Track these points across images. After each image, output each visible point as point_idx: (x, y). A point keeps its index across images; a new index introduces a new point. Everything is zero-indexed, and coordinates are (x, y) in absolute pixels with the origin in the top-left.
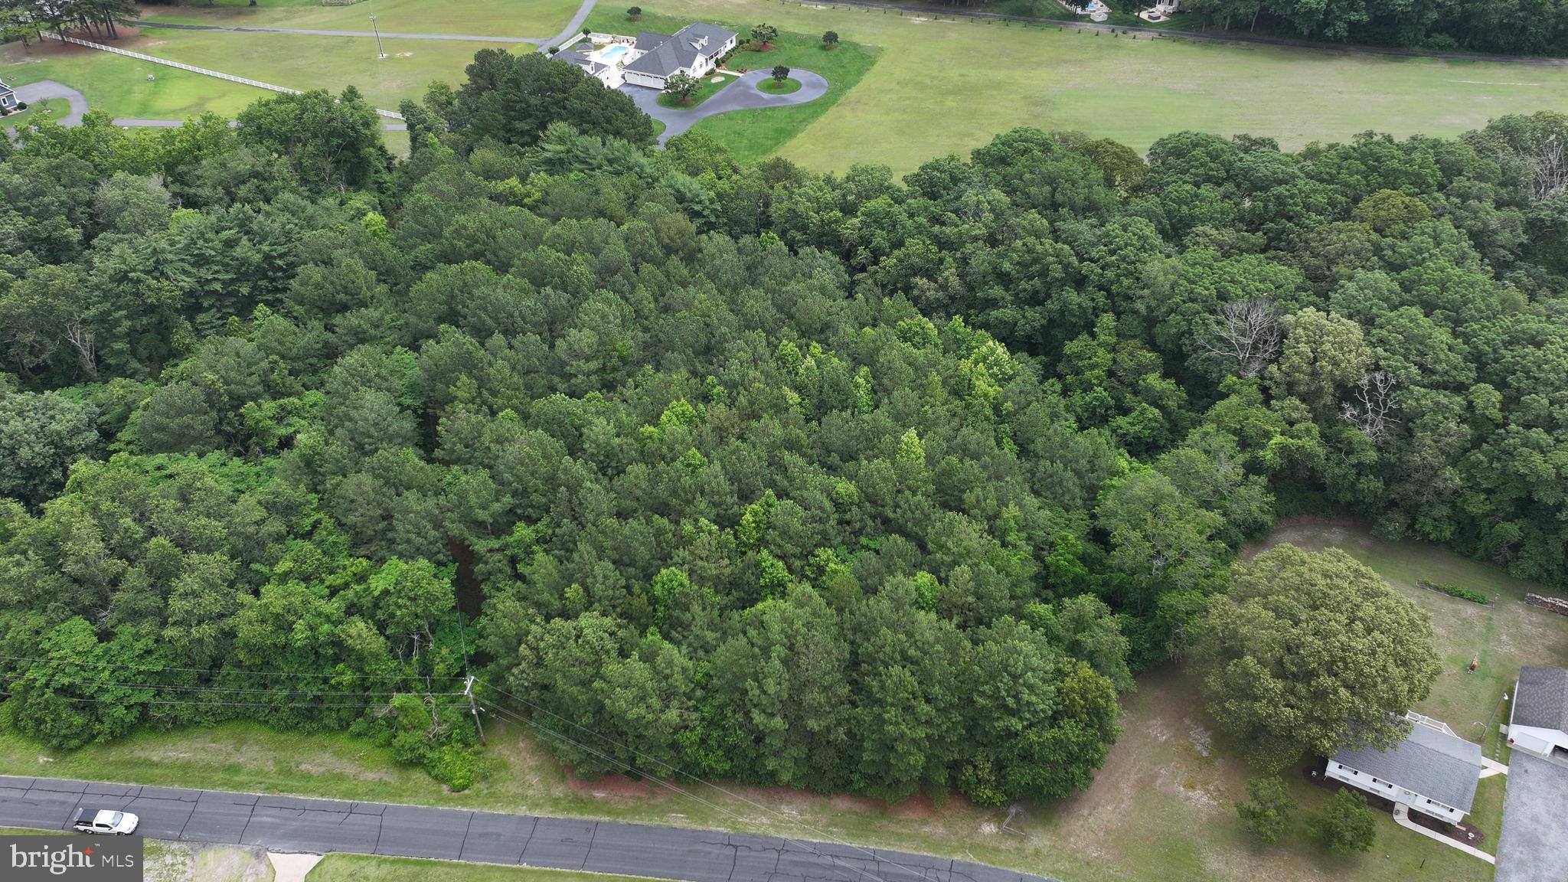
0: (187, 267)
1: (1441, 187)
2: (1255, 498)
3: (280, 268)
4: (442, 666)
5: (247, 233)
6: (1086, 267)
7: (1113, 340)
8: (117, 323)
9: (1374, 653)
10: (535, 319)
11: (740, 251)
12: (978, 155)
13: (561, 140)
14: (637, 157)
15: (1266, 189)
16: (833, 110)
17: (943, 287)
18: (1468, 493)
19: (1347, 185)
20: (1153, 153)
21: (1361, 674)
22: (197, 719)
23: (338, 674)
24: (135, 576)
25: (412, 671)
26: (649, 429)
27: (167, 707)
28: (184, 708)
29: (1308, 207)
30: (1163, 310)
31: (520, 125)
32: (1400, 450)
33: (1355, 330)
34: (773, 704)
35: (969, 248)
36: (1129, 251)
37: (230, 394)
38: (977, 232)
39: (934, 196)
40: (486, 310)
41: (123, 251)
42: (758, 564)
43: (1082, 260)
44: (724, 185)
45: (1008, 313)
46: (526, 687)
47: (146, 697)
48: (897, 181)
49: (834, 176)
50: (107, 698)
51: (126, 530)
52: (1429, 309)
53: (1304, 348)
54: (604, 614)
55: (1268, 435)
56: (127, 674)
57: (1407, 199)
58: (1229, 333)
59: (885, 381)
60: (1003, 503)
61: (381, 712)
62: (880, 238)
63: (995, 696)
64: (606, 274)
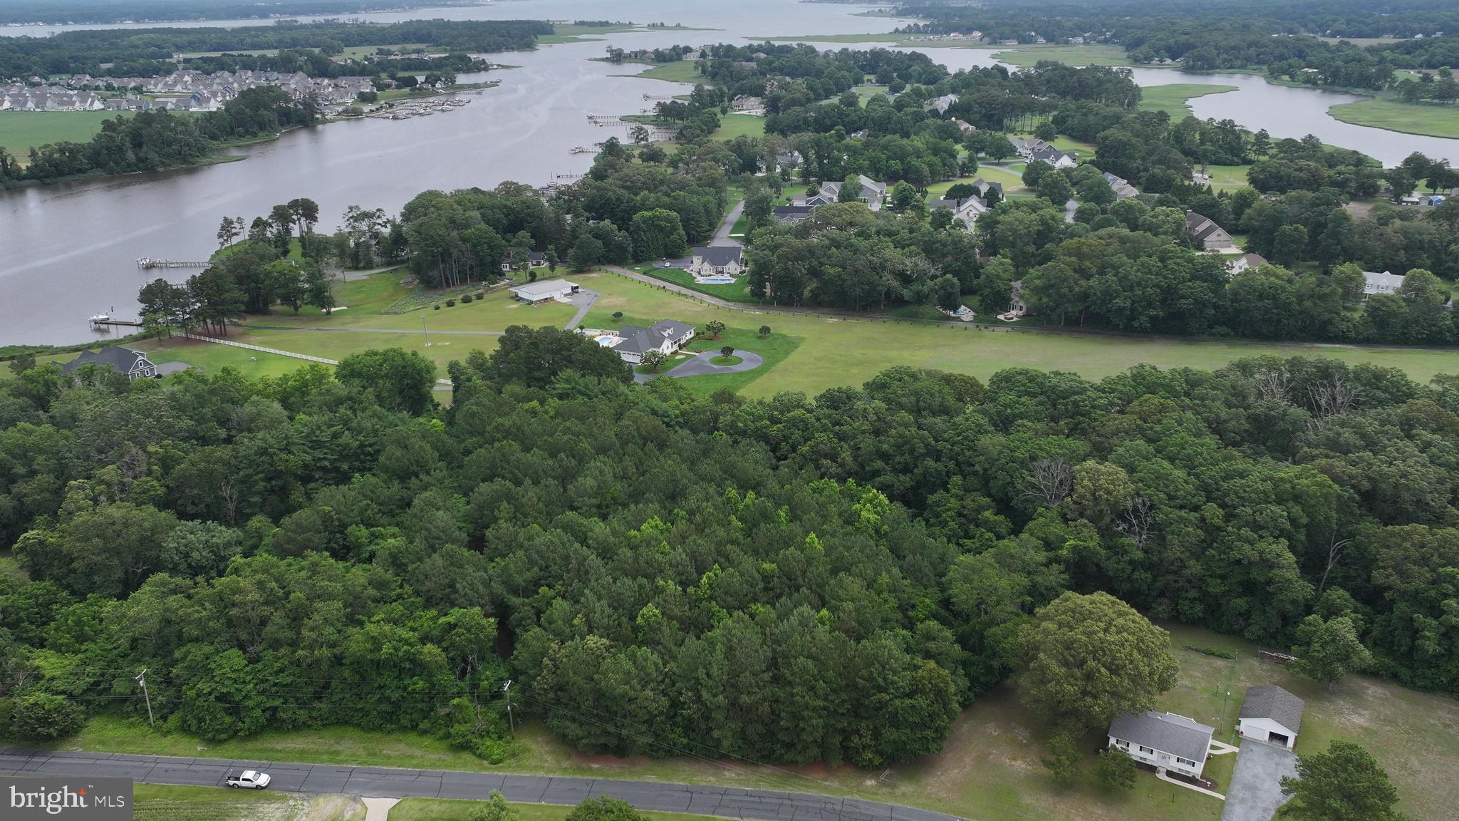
0: (307, 449)
1: (1187, 394)
2: (1054, 575)
3: (370, 454)
4: (486, 682)
5: (348, 429)
6: (940, 445)
7: (961, 493)
8: (256, 482)
9: (1123, 645)
10: (553, 474)
11: (697, 442)
12: (867, 385)
13: (568, 381)
14: (623, 388)
15: (1068, 397)
16: (766, 375)
17: (842, 465)
18: (1209, 580)
19: (1121, 392)
20: (992, 382)
21: (1114, 658)
22: (310, 723)
23: (414, 684)
24: (278, 617)
25: (465, 684)
26: (633, 532)
27: (291, 712)
28: (302, 715)
29: (1093, 407)
30: (994, 469)
31: (537, 374)
32: (1159, 552)
33: (1123, 474)
34: (717, 687)
35: (860, 438)
36: (969, 433)
37: (339, 520)
38: (866, 427)
39: (836, 408)
40: (518, 468)
41: (265, 436)
42: (709, 611)
43: (937, 441)
44: (685, 406)
45: (888, 478)
46: (546, 690)
47: (277, 702)
48: (810, 400)
49: (765, 400)
50: (250, 703)
51: (272, 590)
52: (1172, 460)
53: (1086, 482)
54: (601, 637)
55: (1065, 541)
56: (265, 685)
57: (1162, 401)
58: (1038, 479)
59: (798, 512)
60: (878, 573)
61: (443, 711)
62: (797, 435)
63: (871, 679)
64: (602, 450)
